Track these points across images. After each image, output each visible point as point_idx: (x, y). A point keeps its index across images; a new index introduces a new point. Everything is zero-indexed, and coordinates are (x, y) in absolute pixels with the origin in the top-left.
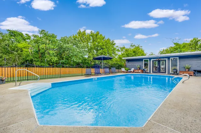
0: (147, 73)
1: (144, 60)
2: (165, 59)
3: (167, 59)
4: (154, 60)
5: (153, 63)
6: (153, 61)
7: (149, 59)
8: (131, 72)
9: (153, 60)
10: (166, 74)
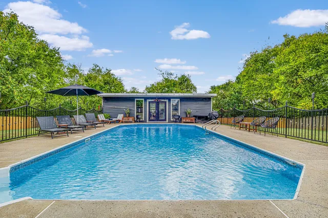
0: (142, 122)
1: (136, 99)
2: (165, 101)
3: (167, 101)
4: (152, 100)
5: (149, 106)
6: (149, 102)
7: (143, 99)
8: (118, 121)
9: (150, 100)
10: (167, 122)
